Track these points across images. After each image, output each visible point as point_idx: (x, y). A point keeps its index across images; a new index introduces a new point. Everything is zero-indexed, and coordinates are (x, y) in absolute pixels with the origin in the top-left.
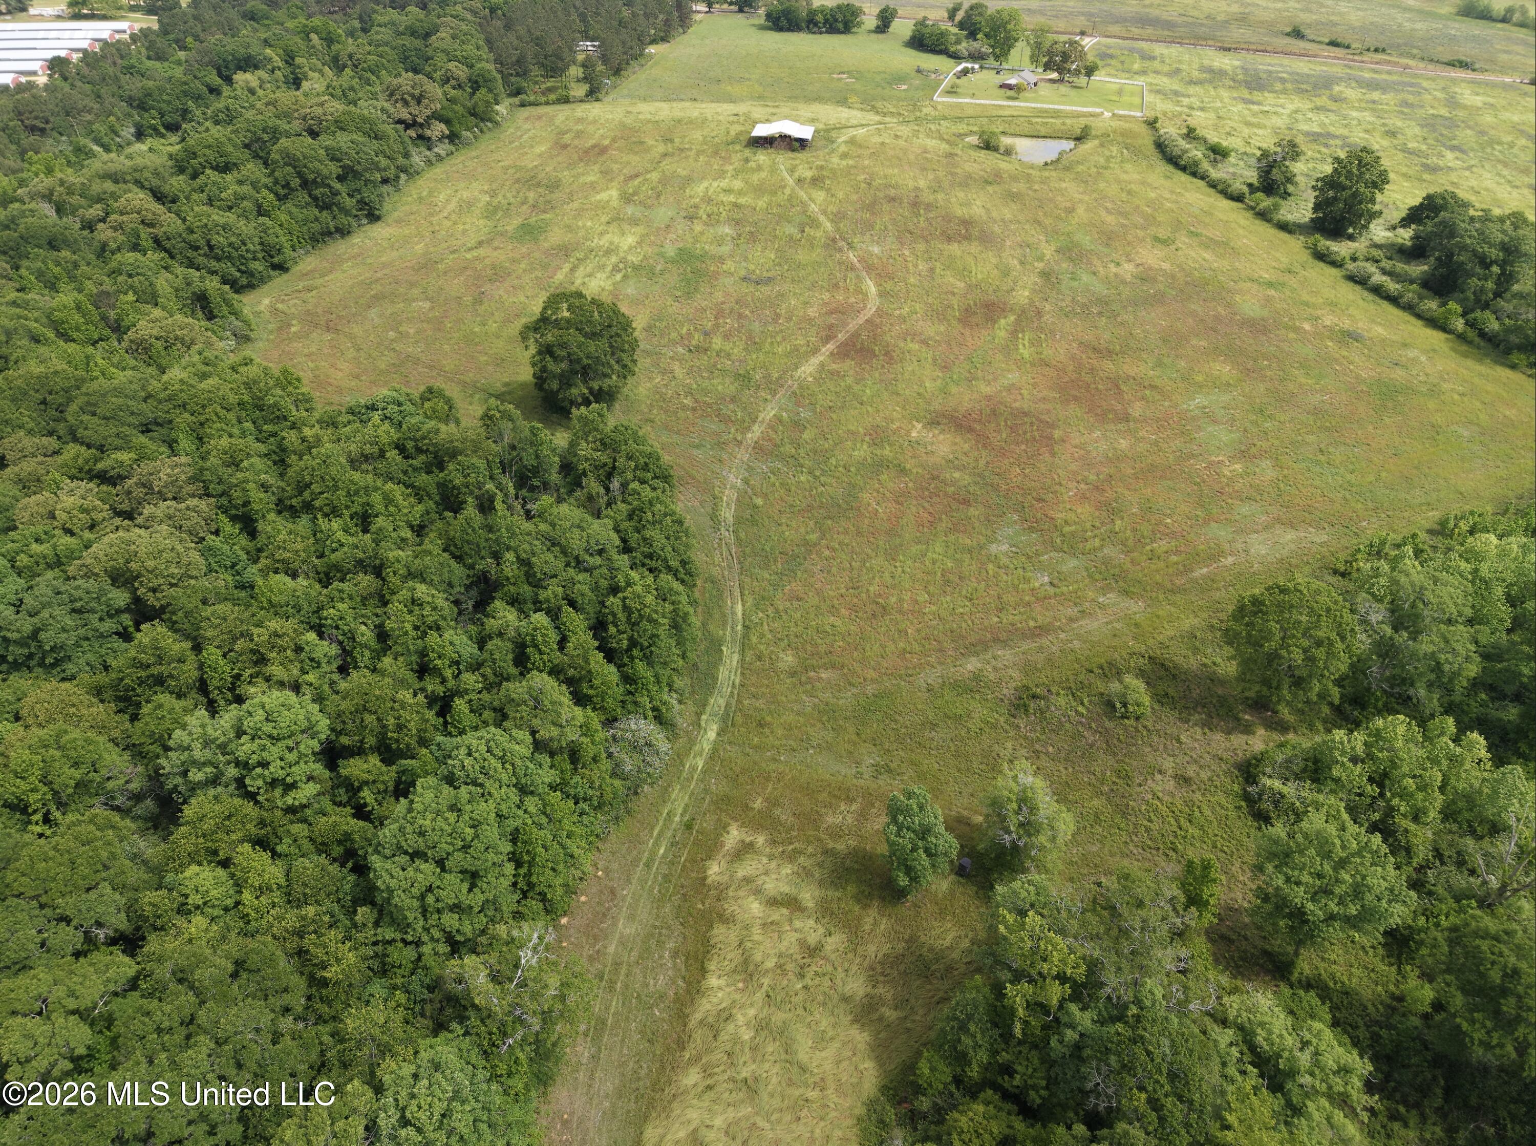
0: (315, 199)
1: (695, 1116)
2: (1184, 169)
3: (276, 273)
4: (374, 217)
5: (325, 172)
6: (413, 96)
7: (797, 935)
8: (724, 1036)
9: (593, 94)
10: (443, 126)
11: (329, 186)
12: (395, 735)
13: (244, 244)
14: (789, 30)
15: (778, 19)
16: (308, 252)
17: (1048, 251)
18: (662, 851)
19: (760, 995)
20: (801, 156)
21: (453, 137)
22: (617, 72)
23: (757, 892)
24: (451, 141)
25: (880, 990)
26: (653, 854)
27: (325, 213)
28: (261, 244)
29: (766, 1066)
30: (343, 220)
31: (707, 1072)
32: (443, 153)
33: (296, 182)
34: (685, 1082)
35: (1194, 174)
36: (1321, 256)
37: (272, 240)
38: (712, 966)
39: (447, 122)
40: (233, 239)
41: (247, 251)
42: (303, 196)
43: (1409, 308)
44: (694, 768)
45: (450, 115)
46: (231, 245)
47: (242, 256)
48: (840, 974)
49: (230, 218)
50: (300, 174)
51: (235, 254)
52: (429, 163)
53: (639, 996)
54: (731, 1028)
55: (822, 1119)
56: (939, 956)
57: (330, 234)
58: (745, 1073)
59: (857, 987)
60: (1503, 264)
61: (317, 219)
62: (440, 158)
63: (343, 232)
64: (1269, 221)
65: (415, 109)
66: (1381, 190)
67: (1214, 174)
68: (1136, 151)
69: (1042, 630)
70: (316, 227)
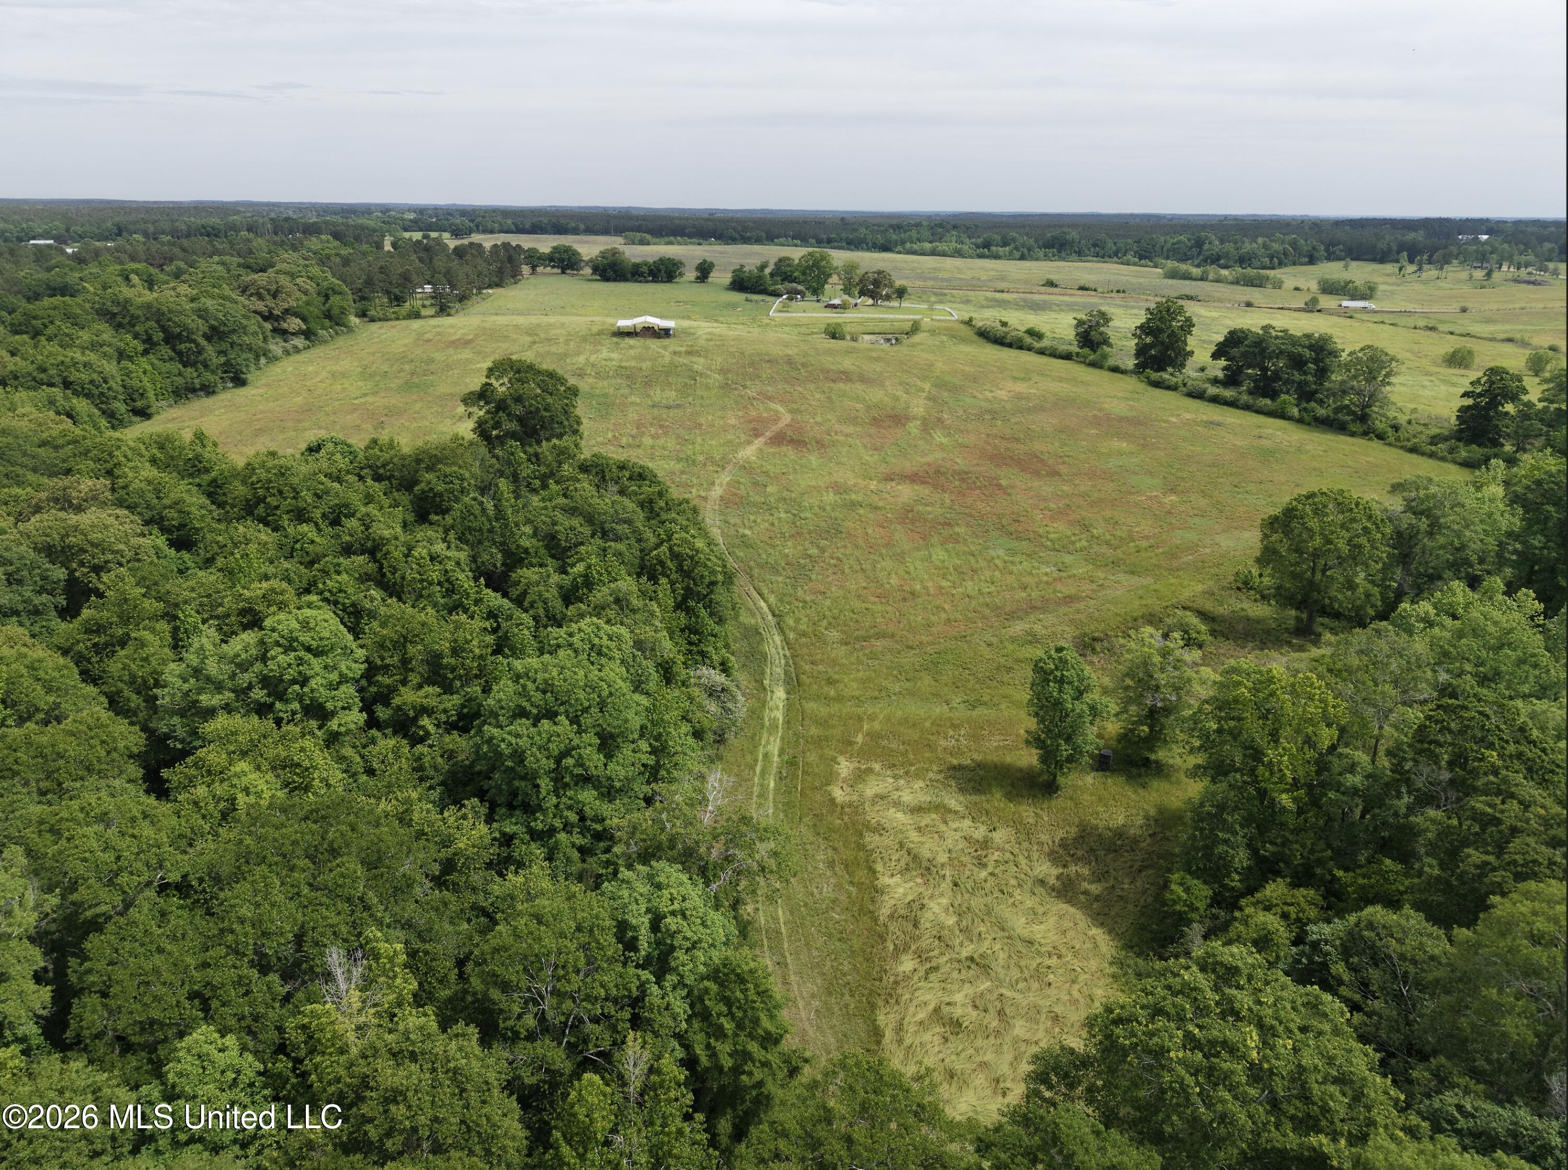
0: (180, 354)
1: (928, 997)
2: (1010, 345)
3: (138, 419)
4: (239, 381)
5: (193, 326)
6: (268, 291)
7: (959, 834)
8: (925, 924)
9: (443, 310)
10: (298, 321)
11: (194, 341)
12: (453, 661)
13: (106, 382)
14: (615, 280)
15: (605, 270)
16: (170, 406)
17: (927, 386)
18: (772, 784)
19: (946, 885)
20: (666, 342)
21: (308, 334)
22: (462, 298)
23: (897, 804)
24: (307, 338)
25: (1073, 869)
26: (764, 787)
27: (189, 369)
28: (124, 386)
29: (987, 944)
30: (209, 377)
31: (920, 956)
32: (300, 346)
33: (158, 336)
34: (901, 969)
35: (1021, 348)
36: (1157, 384)
37: (135, 383)
38: (879, 867)
39: (304, 319)
40: (95, 376)
41: (109, 389)
42: (166, 351)
43: (1247, 407)
44: (775, 719)
45: (306, 313)
46: (92, 382)
47: (102, 394)
48: (1023, 862)
49: (92, 357)
50: (164, 329)
51: (96, 392)
52: (287, 353)
53: (806, 905)
54: (928, 915)
55: (1074, 982)
56: (1119, 833)
57: (194, 390)
58: (965, 953)
59: (1046, 869)
60: (1316, 361)
61: (180, 374)
62: (297, 350)
63: (208, 390)
64: (1101, 367)
65: (270, 302)
66: (1190, 333)
67: (1037, 345)
68: (964, 340)
69: (1069, 599)
70: (180, 381)
